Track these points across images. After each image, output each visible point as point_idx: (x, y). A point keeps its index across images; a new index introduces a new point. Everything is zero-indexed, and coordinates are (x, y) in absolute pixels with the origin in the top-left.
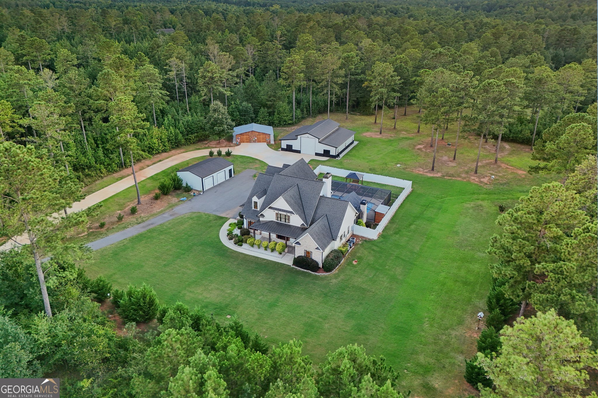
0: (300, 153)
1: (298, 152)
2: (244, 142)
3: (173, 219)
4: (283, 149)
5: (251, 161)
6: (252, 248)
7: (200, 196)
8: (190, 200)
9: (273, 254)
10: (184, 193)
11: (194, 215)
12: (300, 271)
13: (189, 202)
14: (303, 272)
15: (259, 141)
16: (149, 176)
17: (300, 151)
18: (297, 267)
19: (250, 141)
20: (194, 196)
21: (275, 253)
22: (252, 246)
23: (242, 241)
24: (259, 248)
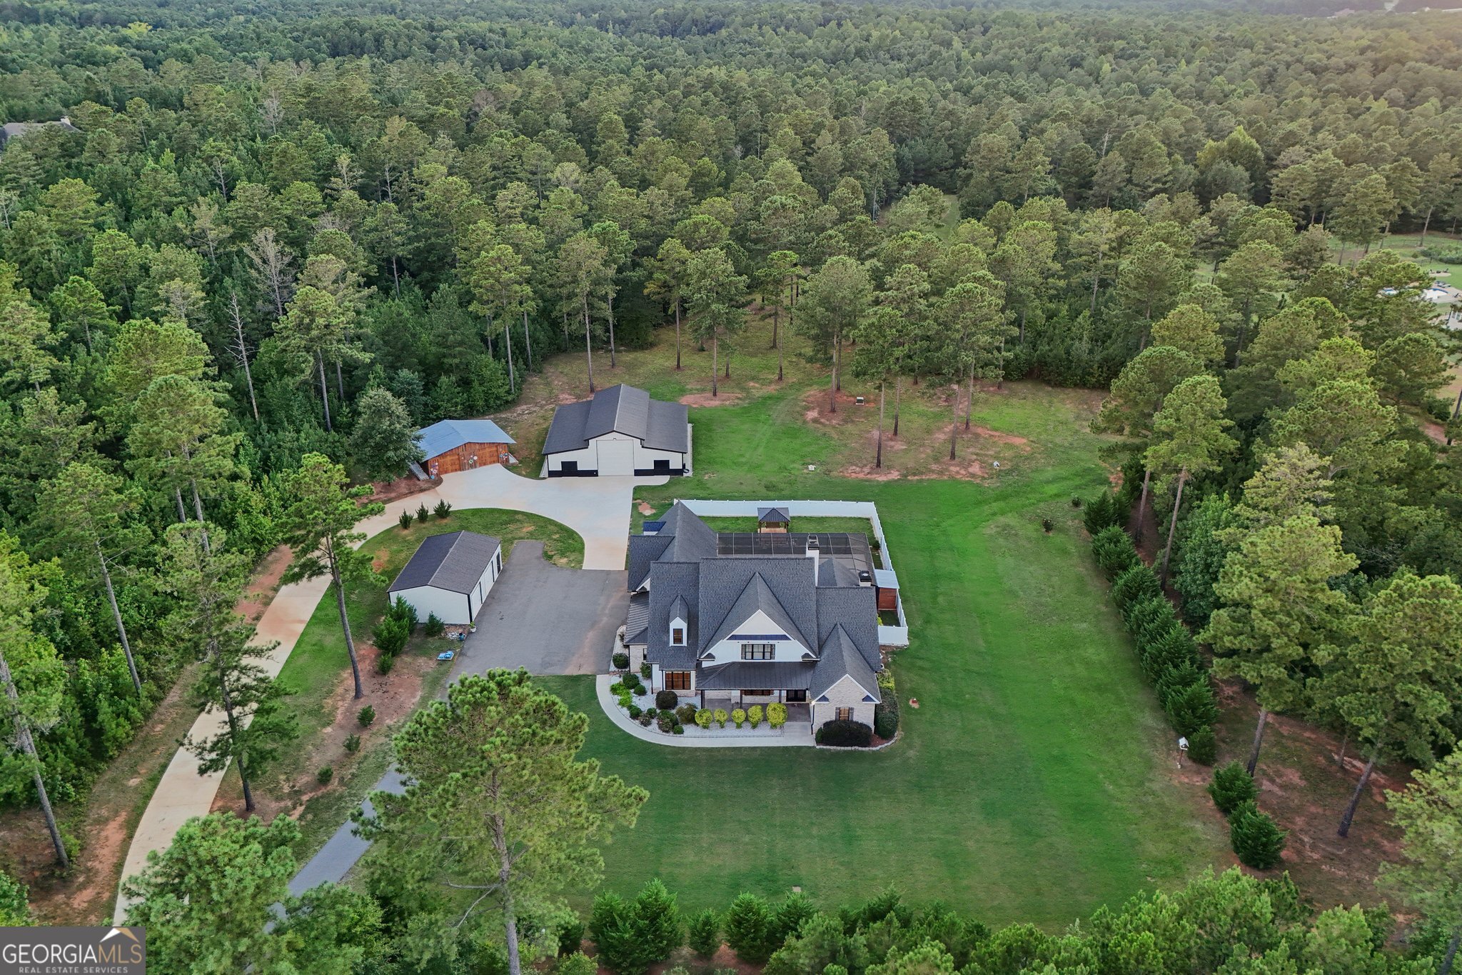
0: (596, 475)
1: (593, 473)
4: (552, 474)
5: (504, 517)
6: (707, 732)
7: (472, 636)
8: (461, 654)
9: (758, 732)
10: (430, 639)
12: (838, 752)
14: (845, 752)
15: (483, 464)
16: (307, 617)
17: (596, 471)
18: (828, 747)
19: (461, 468)
20: (463, 640)
21: (764, 730)
22: (705, 727)
23: (675, 723)
24: (722, 727)
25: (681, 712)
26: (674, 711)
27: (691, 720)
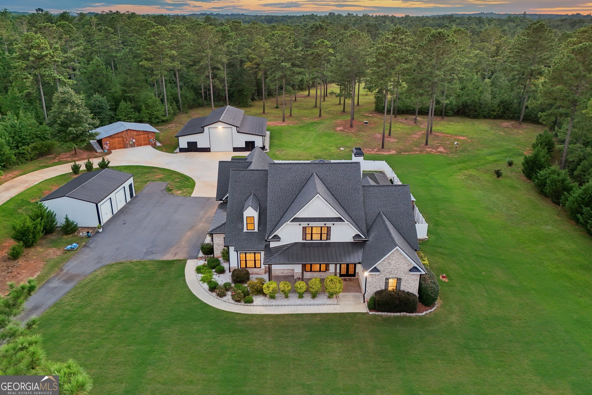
0: (210, 151)
1: (207, 150)
2: (115, 149)
3: (75, 288)
4: (182, 150)
5: (145, 170)
6: (273, 302)
7: (99, 235)
8: (85, 246)
9: (317, 301)
11: (114, 271)
12: (389, 318)
13: (87, 250)
14: (396, 317)
15: (140, 145)
17: (209, 148)
18: (380, 313)
19: (124, 146)
20: (89, 237)
21: (322, 299)
22: (272, 297)
23: (246, 294)
24: (287, 297)
25: (252, 286)
26: (246, 285)
27: (260, 292)
